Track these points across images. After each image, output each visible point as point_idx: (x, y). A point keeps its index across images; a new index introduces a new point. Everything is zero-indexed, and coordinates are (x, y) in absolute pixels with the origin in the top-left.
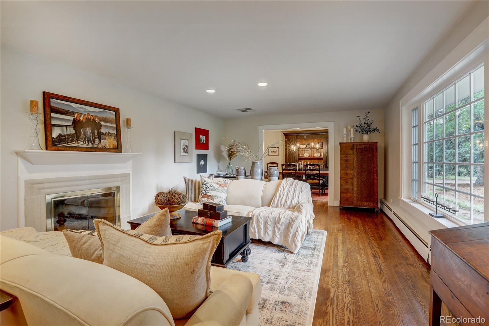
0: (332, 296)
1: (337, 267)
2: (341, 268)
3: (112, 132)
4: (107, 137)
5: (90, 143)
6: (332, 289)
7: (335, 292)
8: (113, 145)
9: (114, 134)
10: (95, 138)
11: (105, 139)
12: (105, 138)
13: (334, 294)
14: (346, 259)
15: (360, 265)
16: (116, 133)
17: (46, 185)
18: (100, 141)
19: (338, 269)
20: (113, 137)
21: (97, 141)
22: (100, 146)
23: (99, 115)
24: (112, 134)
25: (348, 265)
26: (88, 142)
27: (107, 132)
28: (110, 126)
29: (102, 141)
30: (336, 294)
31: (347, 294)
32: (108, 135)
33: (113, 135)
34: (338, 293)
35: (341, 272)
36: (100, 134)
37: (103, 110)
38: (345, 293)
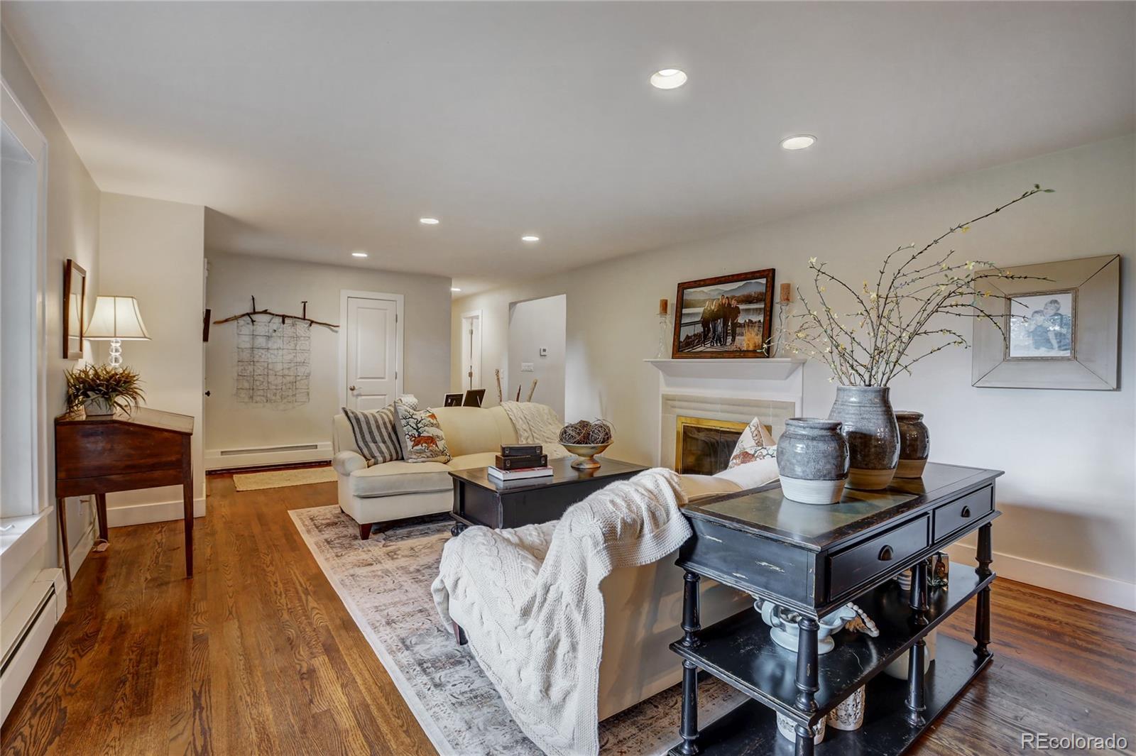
0: (309, 597)
1: (325, 650)
2: (315, 651)
3: (755, 318)
4: (745, 330)
5: (719, 344)
6: (316, 605)
7: (307, 603)
8: (755, 344)
9: (760, 321)
10: (727, 336)
11: (742, 335)
12: (743, 333)
13: (307, 600)
14: (312, 687)
15: (263, 682)
16: (762, 321)
17: (676, 403)
18: (733, 340)
19: (320, 644)
20: (756, 329)
21: (729, 339)
22: (733, 348)
23: (738, 294)
24: (756, 322)
25: (298, 667)
26: (717, 343)
27: (747, 321)
28: (753, 309)
29: (737, 338)
30: (305, 602)
31: (285, 607)
32: (748, 326)
33: (757, 324)
34: (301, 604)
35: (311, 641)
36: (735, 325)
37: (745, 282)
38: (289, 609)
